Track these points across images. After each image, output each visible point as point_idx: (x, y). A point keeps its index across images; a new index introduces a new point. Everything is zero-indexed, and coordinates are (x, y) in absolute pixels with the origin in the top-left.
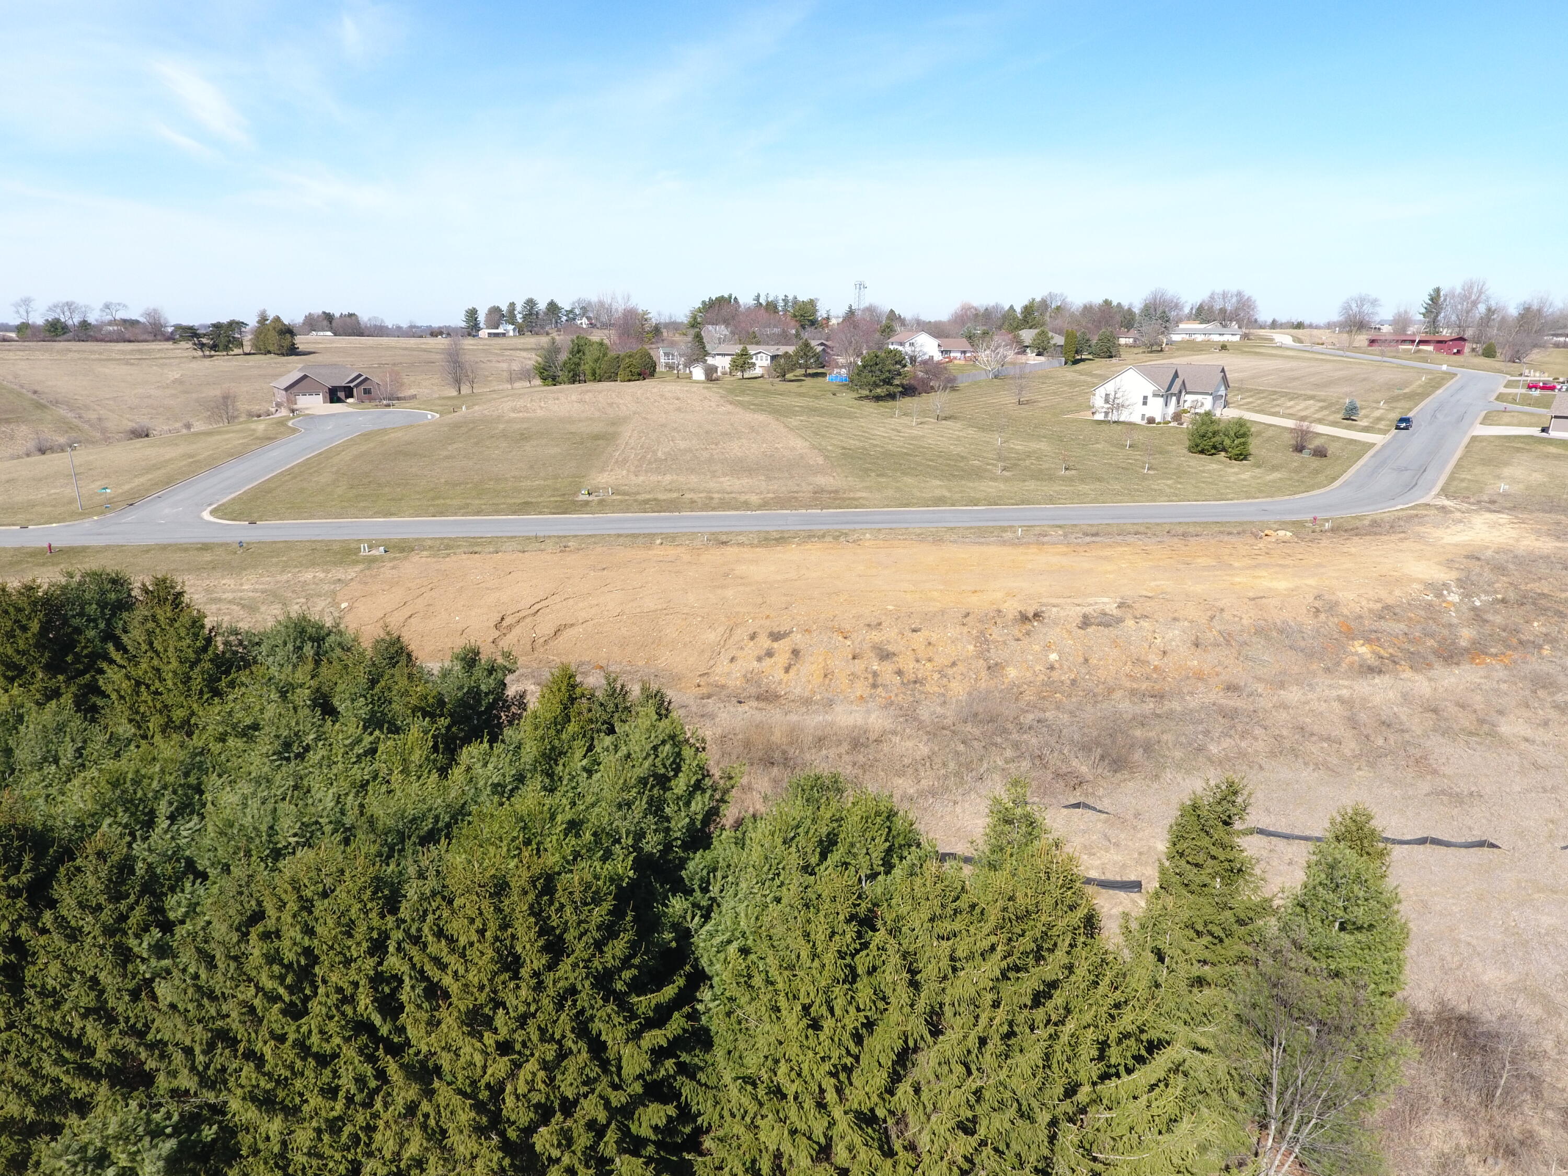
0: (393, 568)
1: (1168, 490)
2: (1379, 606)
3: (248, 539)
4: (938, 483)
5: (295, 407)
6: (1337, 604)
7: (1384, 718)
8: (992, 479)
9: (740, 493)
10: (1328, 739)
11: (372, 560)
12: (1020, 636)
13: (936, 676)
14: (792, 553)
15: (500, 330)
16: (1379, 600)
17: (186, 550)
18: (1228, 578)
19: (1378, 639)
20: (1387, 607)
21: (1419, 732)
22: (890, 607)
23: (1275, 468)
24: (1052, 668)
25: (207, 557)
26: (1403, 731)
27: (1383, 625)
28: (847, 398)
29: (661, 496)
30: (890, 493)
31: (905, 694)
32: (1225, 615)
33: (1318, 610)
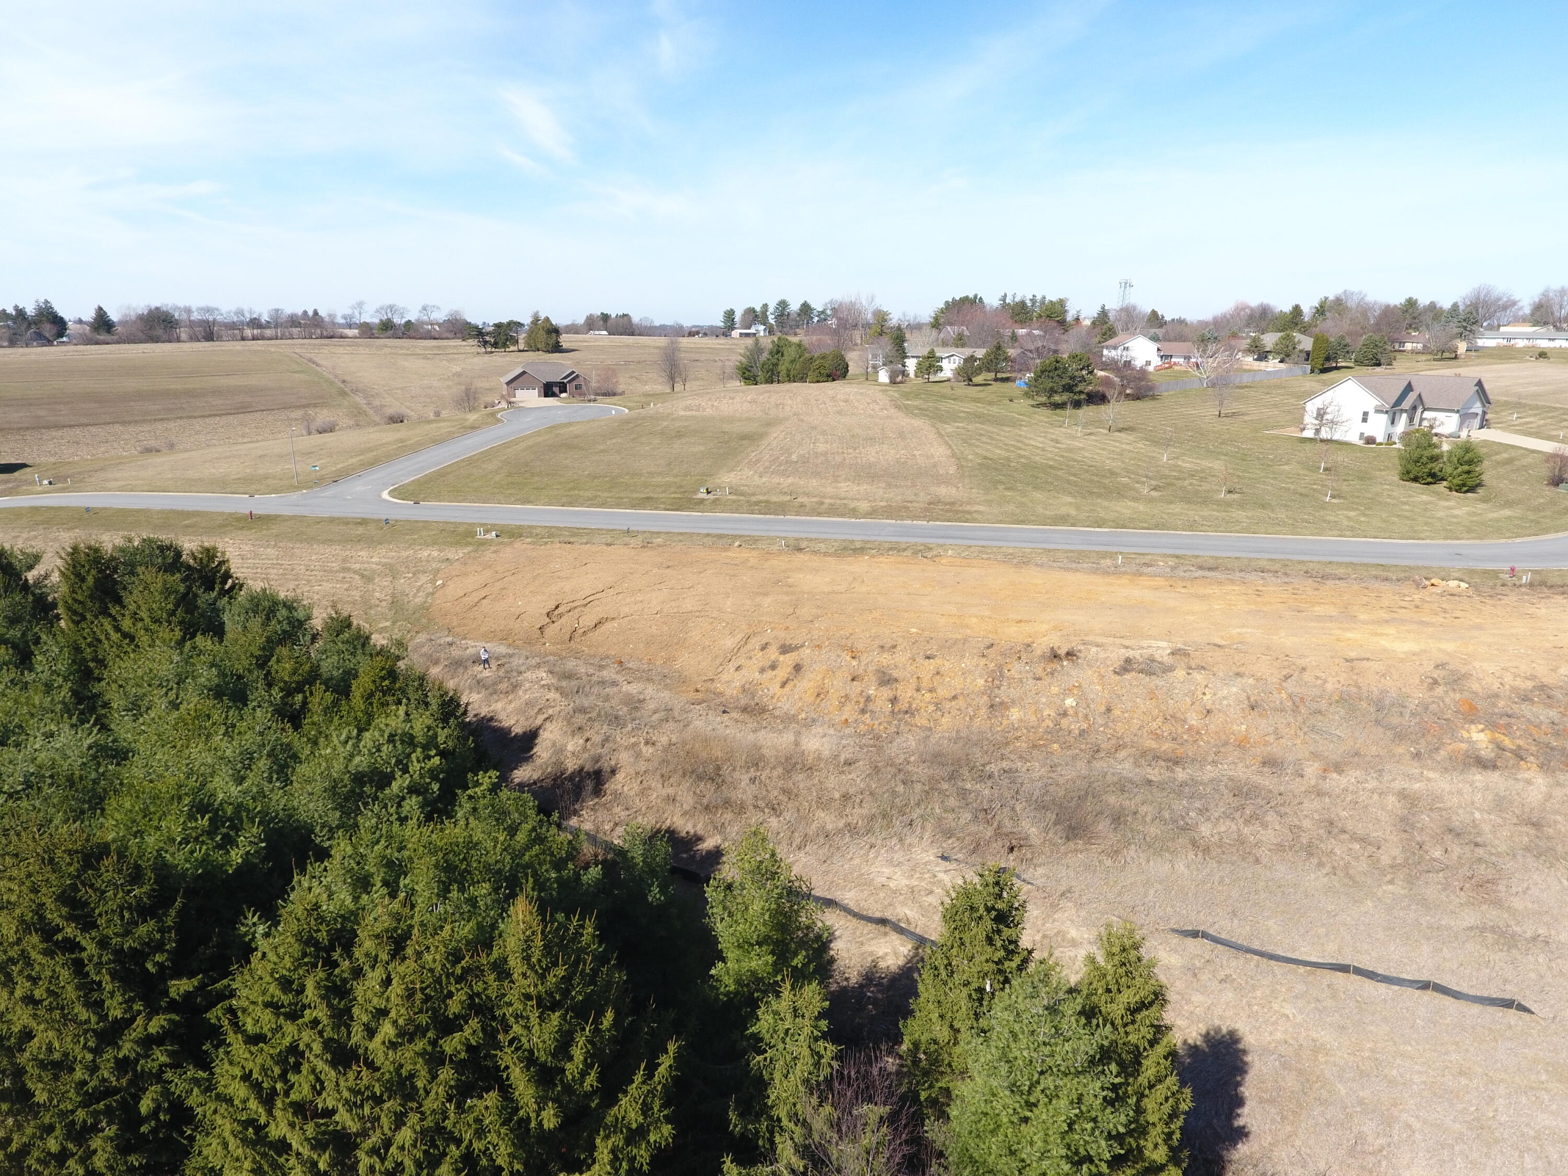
0: (495, 552)
1: (1345, 523)
2: (1529, 684)
3: (398, 517)
4: (1070, 499)
5: (513, 399)
6: (1467, 676)
7: (1456, 824)
8: (1135, 499)
9: (853, 499)
10: (1363, 840)
11: (483, 543)
12: (1043, 674)
13: (931, 708)
14: (859, 566)
15: (752, 331)
16: (1532, 677)
17: (347, 523)
18: (1338, 632)
19: (1509, 725)
20: (1542, 688)
21: (1503, 848)
22: (914, 630)
23: (1509, 504)
24: (1065, 714)
25: (360, 530)
26: (1477, 845)
27: (1526, 709)
28: (1024, 404)
29: (774, 499)
30: (1011, 508)
31: (889, 723)
32: (1307, 676)
33: (1436, 682)
